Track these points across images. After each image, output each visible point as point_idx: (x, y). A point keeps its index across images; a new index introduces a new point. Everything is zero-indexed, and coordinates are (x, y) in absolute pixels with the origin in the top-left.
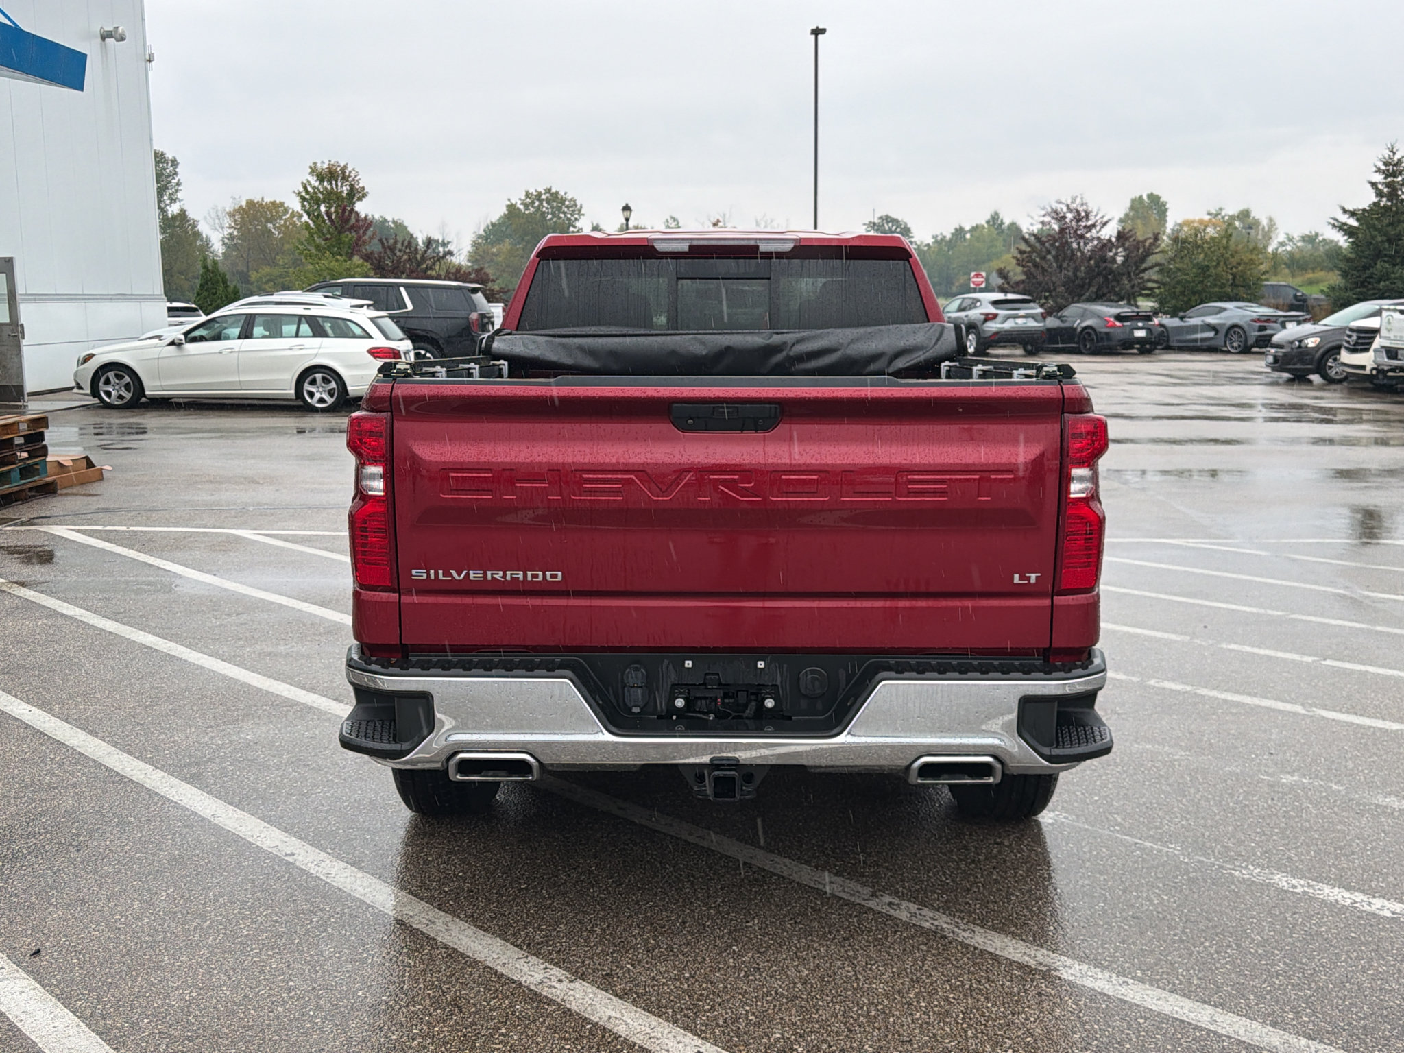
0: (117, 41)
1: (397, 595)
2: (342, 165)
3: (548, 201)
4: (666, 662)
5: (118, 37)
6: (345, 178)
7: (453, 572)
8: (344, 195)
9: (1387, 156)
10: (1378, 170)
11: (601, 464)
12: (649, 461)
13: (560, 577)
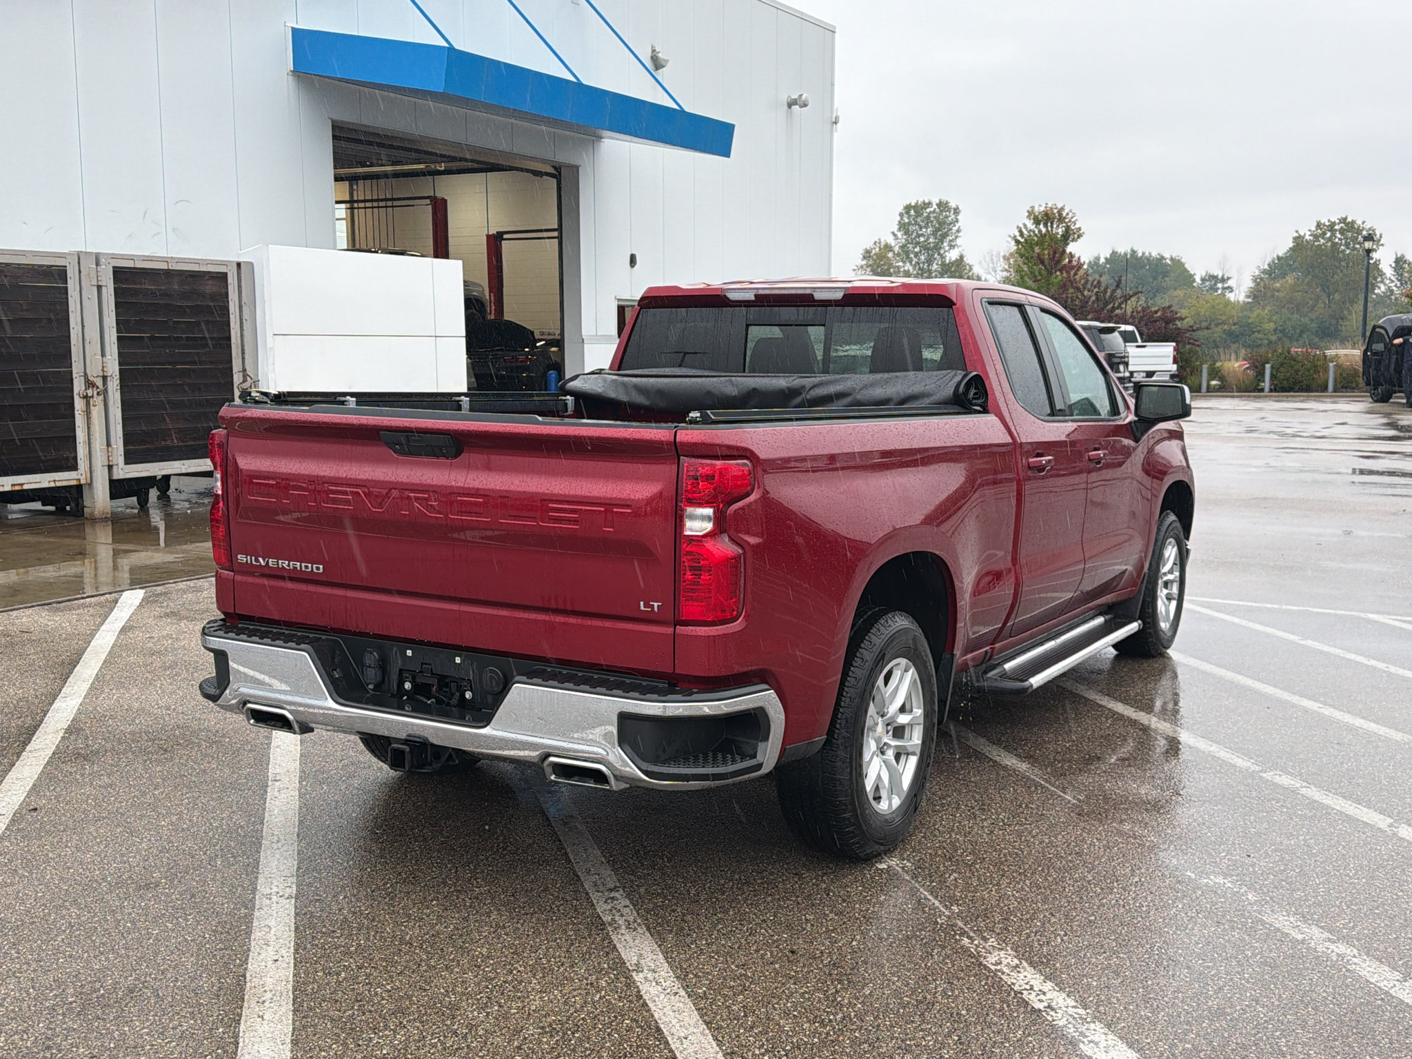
0: (801, 107)
1: (233, 573)
2: (1059, 207)
3: (1342, 231)
4: (395, 649)
5: (802, 104)
6: (1061, 219)
8: (1059, 236)
11: (340, 479)
12: (370, 478)
13: (321, 570)
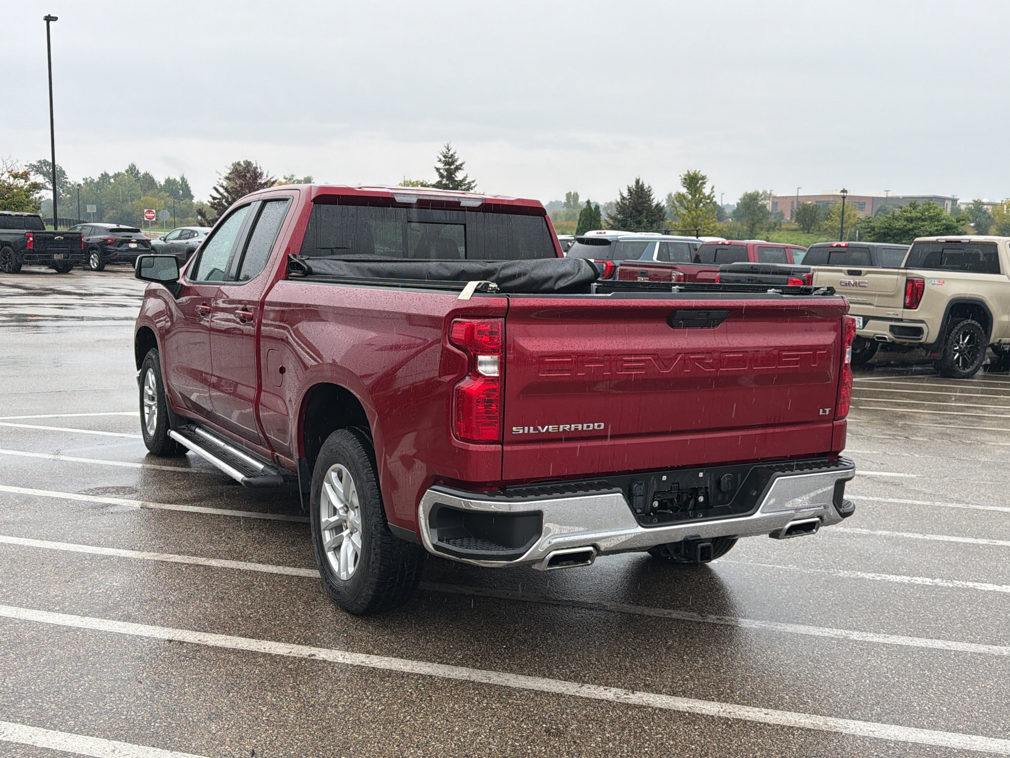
1: (500, 446)
4: (653, 478)
7: (540, 428)
9: (445, 152)
10: (440, 161)
11: (633, 350)
12: (659, 347)
13: (602, 427)
